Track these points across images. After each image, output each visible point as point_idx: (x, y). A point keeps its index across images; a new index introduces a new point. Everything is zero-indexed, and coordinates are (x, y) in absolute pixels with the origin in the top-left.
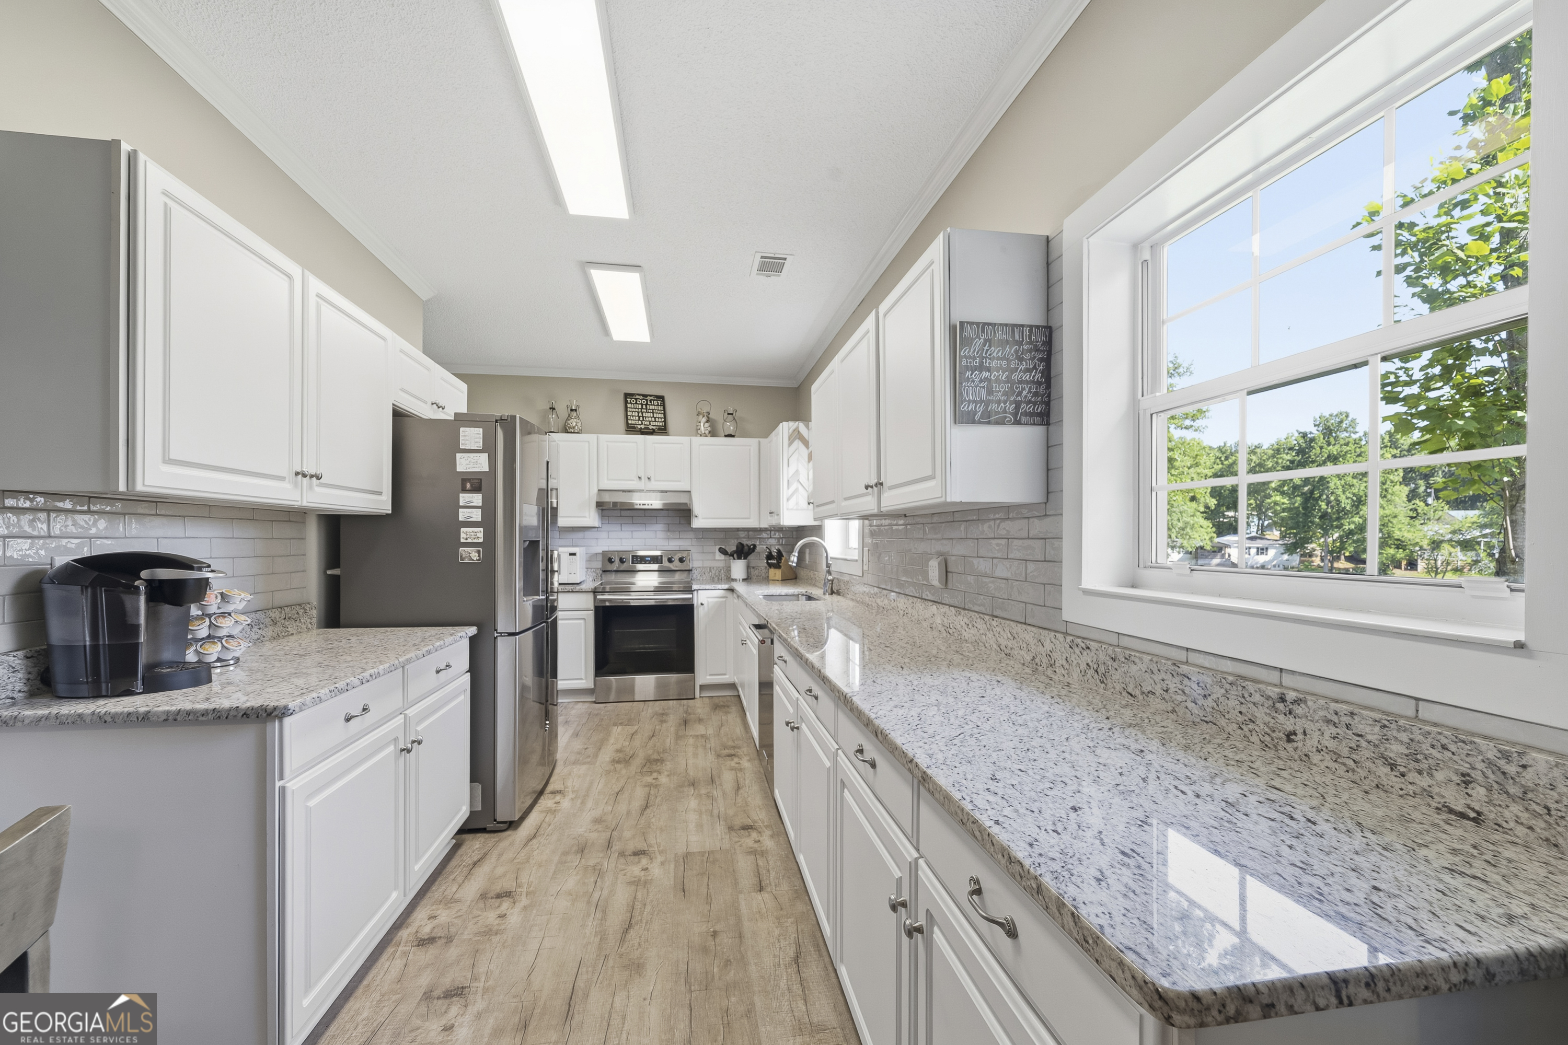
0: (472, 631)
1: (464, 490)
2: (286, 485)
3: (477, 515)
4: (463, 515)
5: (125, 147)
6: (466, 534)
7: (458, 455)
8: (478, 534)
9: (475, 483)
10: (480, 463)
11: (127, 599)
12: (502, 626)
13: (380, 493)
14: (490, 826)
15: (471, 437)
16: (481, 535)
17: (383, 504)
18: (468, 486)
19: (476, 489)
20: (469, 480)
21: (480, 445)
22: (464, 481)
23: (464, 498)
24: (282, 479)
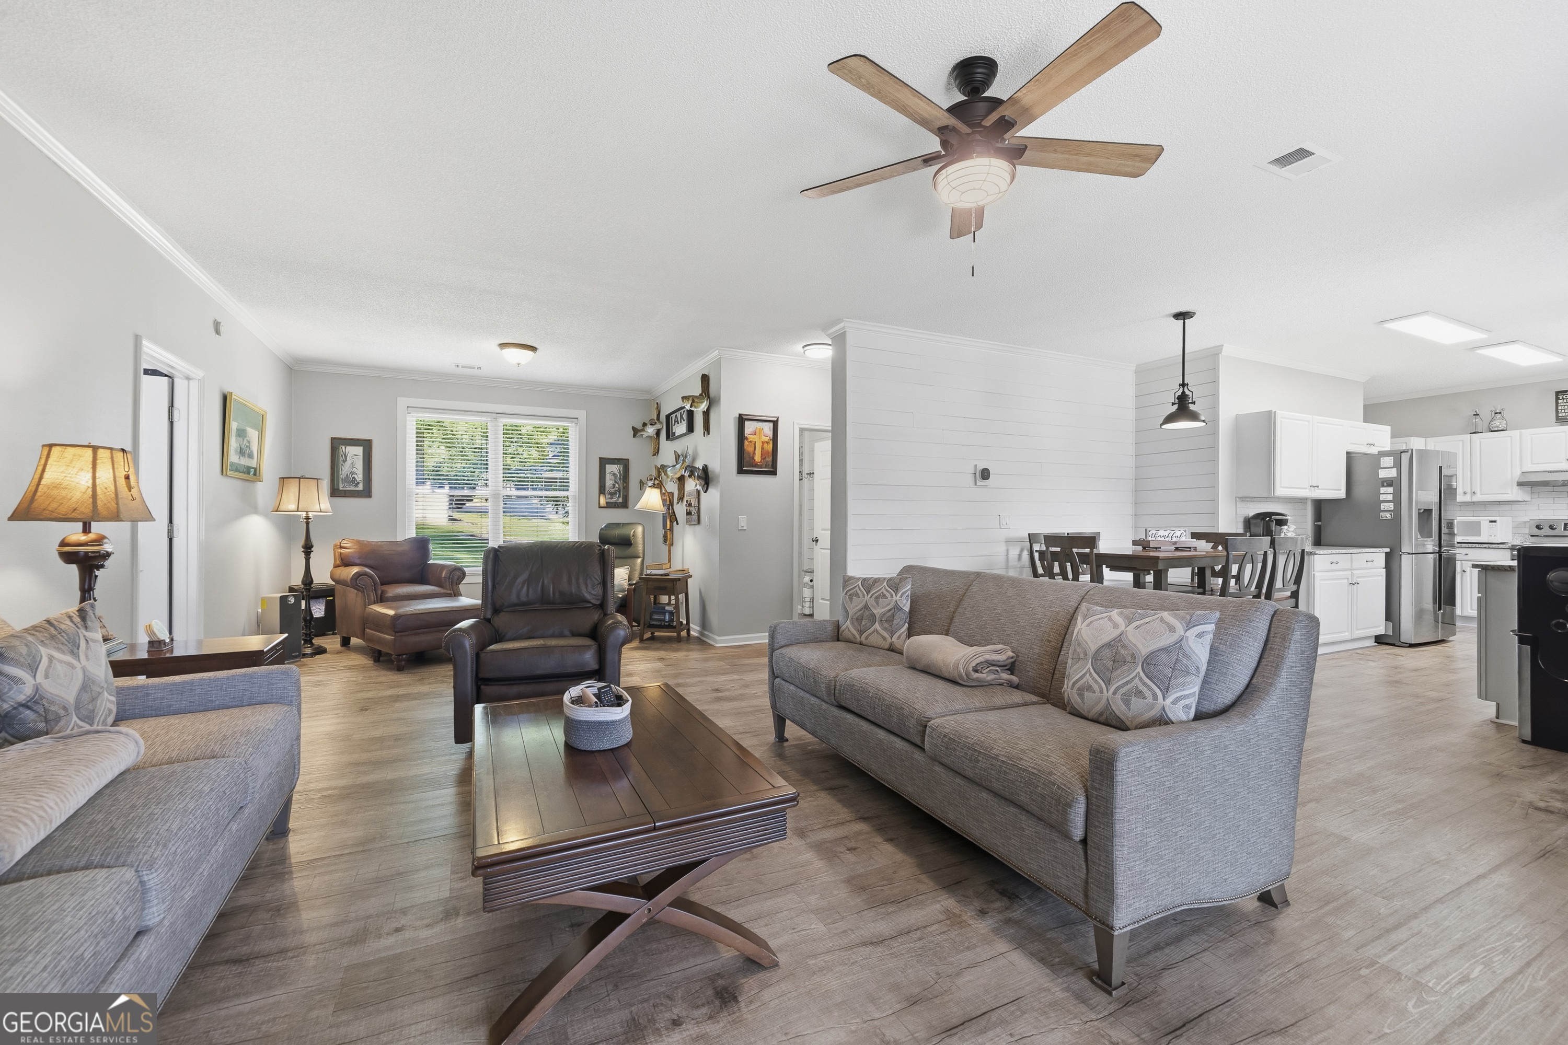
0: (1388, 550)
1: (1383, 486)
2: (1307, 490)
3: (1390, 497)
4: (1382, 497)
5: (1273, 411)
6: (1383, 506)
7: (1380, 470)
8: (1391, 506)
9: (1389, 483)
10: (1393, 473)
11: (1271, 523)
12: (1405, 549)
13: (1340, 490)
14: (1396, 643)
15: (1388, 461)
16: (1393, 507)
17: (1342, 494)
18: (1385, 484)
19: (1390, 485)
20: (1386, 481)
21: (1392, 465)
22: (1383, 482)
23: (1383, 490)
24: (1306, 488)
